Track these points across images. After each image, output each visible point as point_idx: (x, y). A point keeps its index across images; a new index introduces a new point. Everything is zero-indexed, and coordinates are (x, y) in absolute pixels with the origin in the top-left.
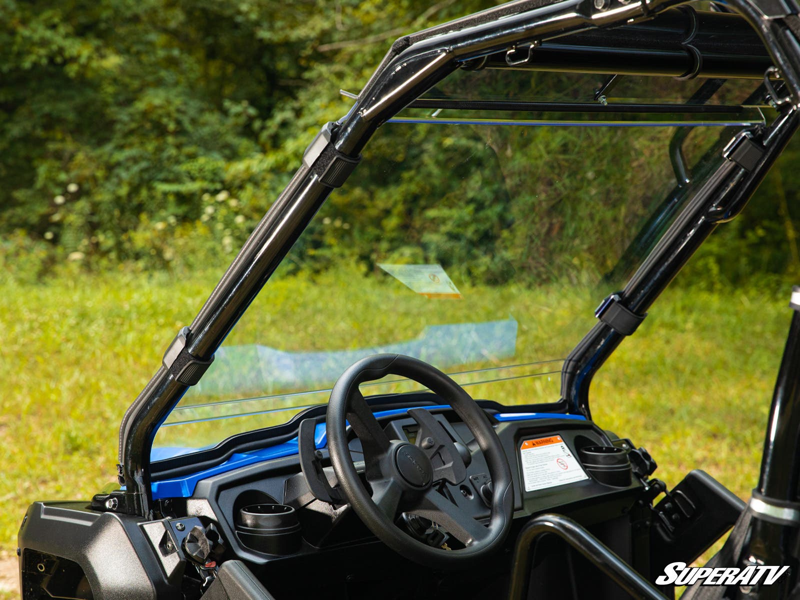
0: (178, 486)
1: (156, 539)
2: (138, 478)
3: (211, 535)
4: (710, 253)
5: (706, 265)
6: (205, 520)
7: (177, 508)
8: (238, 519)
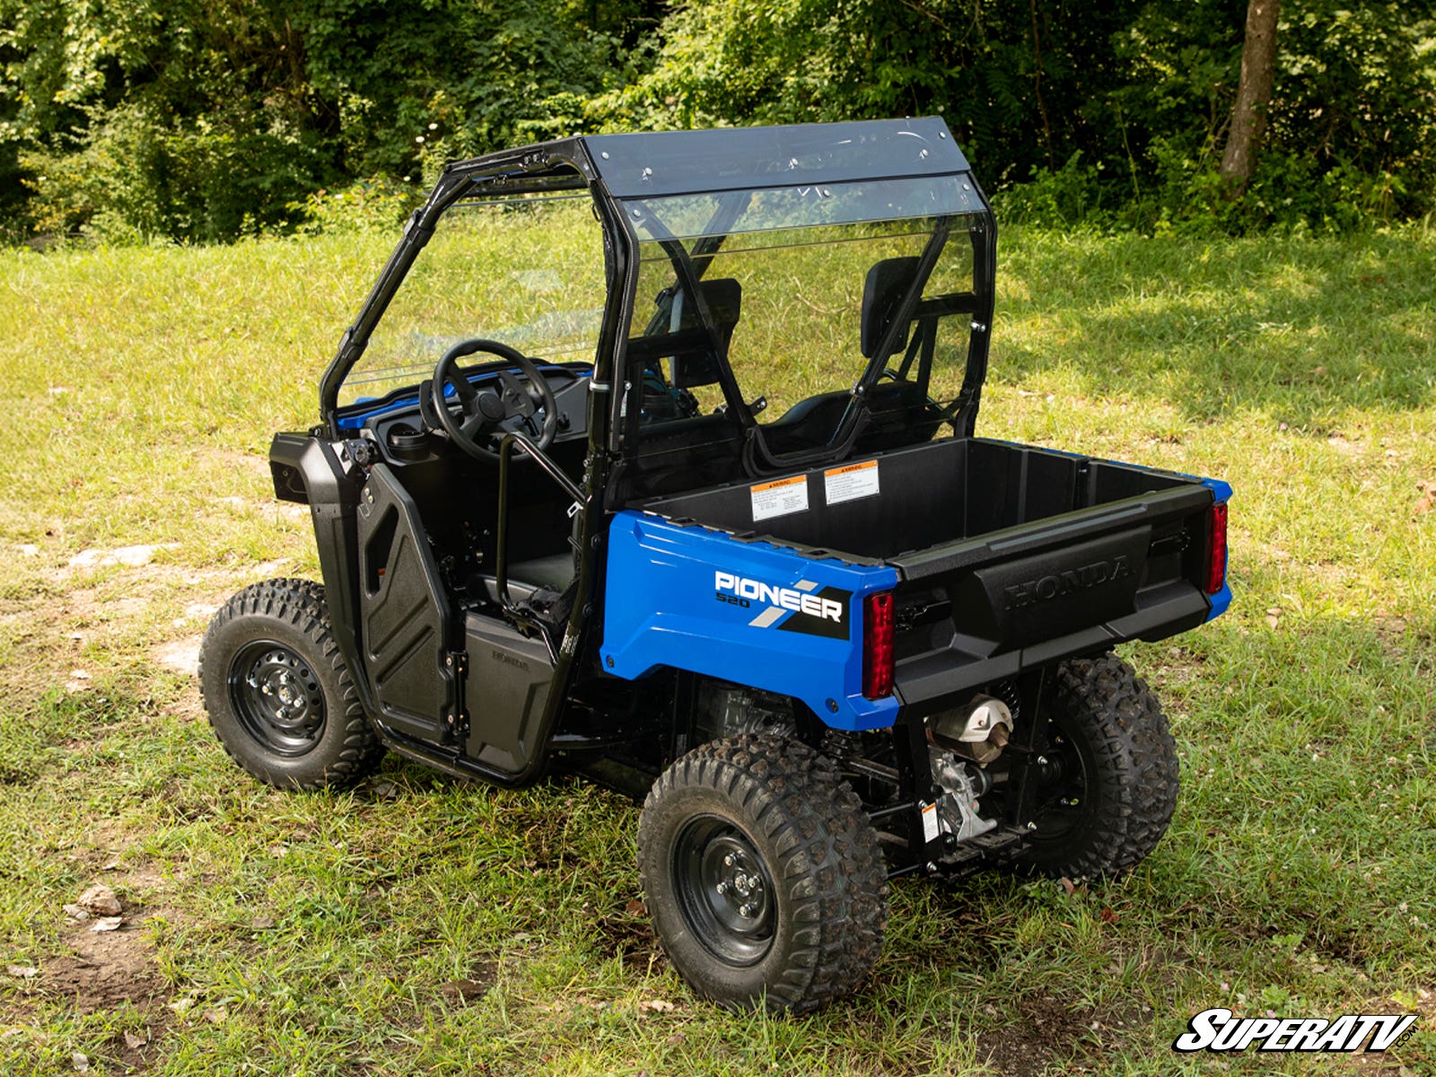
0: (355, 421)
1: (339, 453)
2: (330, 415)
3: (371, 450)
4: (1049, 190)
5: (1044, 201)
6: (369, 441)
7: (354, 434)
8: (389, 441)
